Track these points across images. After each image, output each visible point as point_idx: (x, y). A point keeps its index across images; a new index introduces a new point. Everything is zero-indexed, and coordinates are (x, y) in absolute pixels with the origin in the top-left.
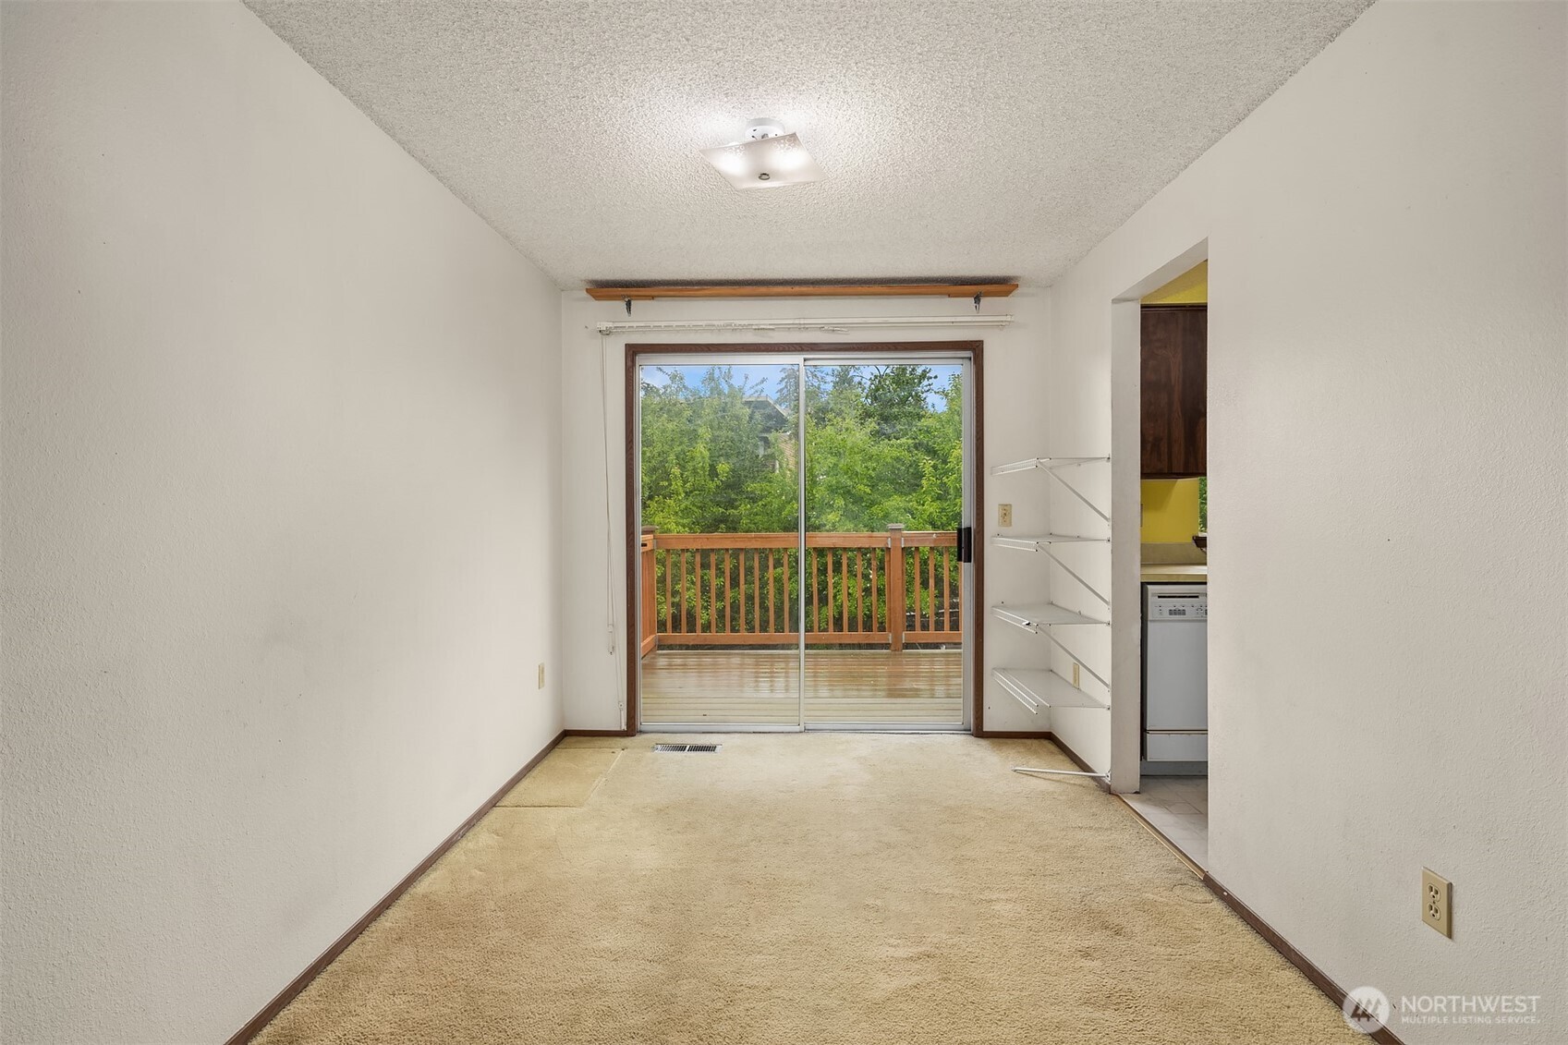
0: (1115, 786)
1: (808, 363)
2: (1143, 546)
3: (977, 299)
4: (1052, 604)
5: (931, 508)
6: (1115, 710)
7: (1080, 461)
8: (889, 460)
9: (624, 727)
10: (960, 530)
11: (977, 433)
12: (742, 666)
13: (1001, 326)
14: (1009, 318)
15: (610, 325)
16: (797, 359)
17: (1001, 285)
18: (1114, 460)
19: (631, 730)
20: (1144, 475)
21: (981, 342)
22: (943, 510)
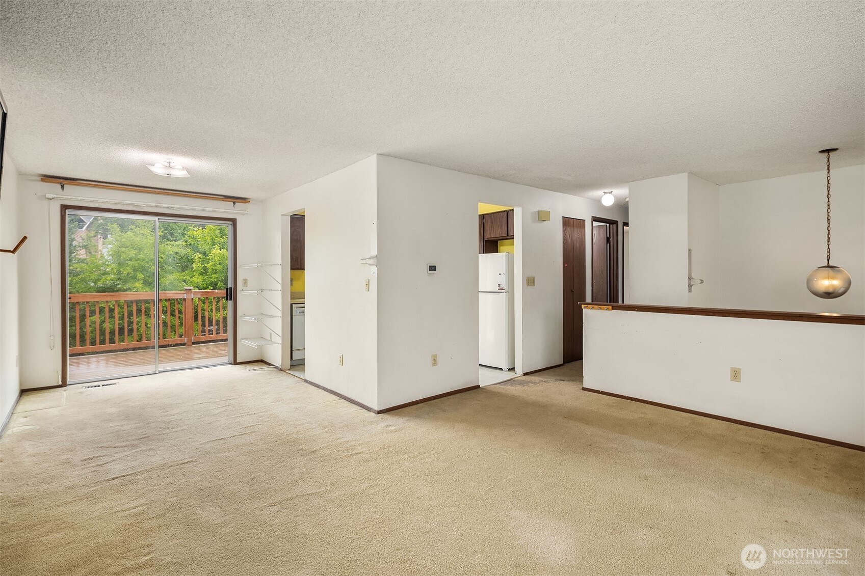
0: (283, 368)
1: (159, 220)
2: (291, 292)
3: (234, 203)
4: (262, 314)
5: (198, 279)
6: (283, 344)
7: (272, 265)
8: (171, 253)
9: (60, 383)
10: (227, 289)
11: (234, 252)
12: (98, 361)
13: (244, 214)
14: (246, 212)
15: (55, 196)
16: (156, 218)
17: (244, 200)
18: (282, 265)
19: (64, 384)
20: (292, 269)
21: (236, 219)
22: (204, 280)
